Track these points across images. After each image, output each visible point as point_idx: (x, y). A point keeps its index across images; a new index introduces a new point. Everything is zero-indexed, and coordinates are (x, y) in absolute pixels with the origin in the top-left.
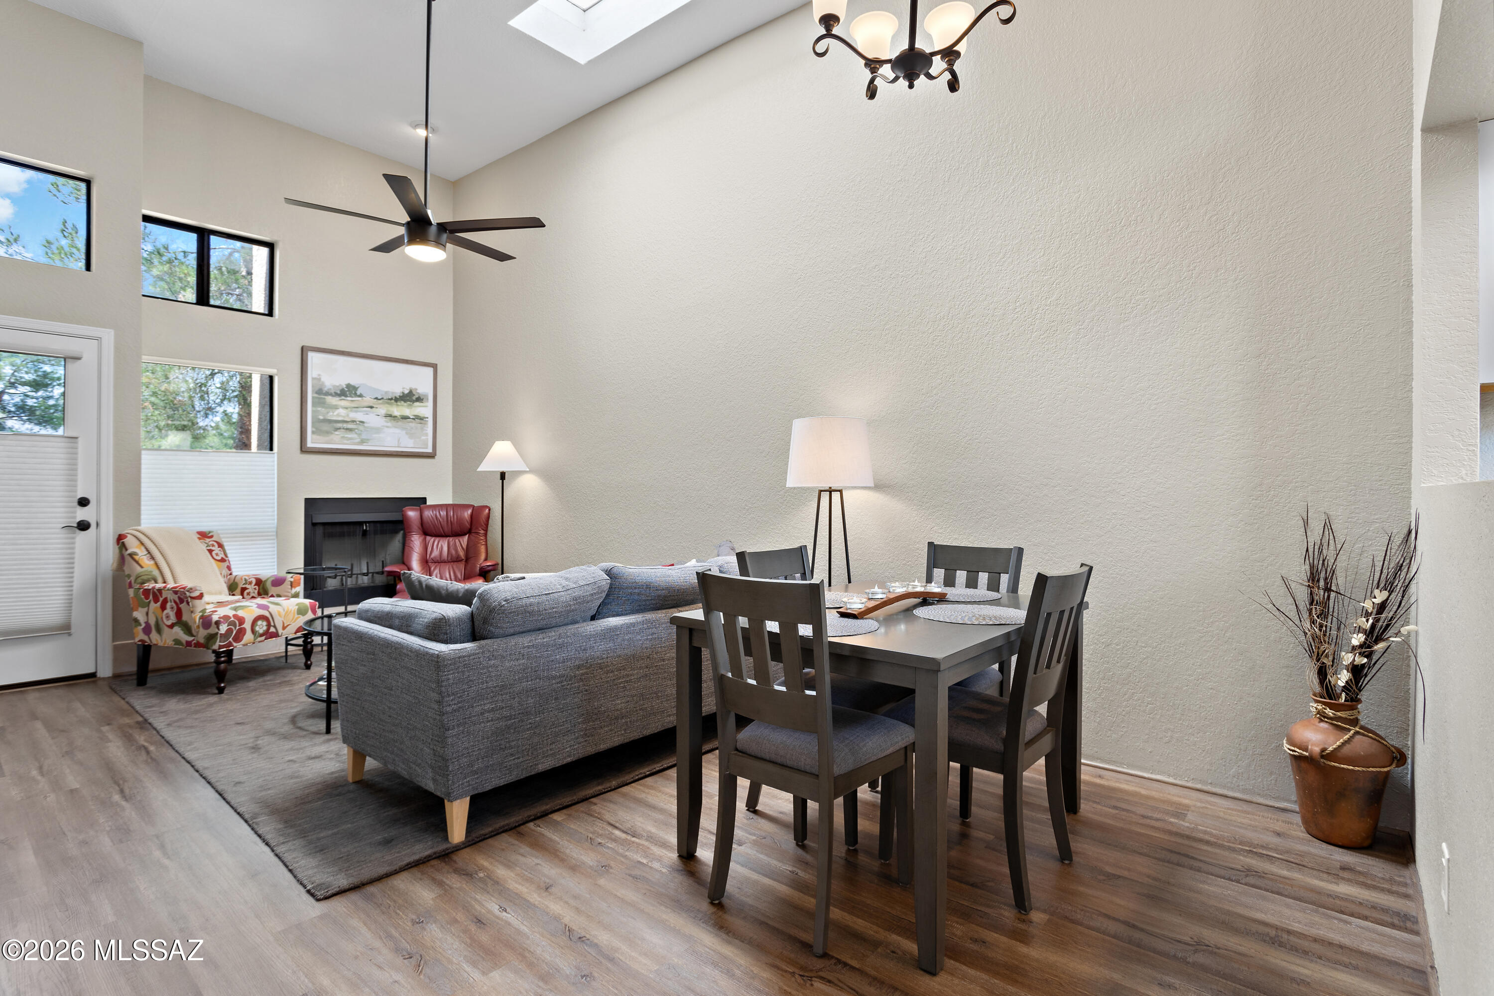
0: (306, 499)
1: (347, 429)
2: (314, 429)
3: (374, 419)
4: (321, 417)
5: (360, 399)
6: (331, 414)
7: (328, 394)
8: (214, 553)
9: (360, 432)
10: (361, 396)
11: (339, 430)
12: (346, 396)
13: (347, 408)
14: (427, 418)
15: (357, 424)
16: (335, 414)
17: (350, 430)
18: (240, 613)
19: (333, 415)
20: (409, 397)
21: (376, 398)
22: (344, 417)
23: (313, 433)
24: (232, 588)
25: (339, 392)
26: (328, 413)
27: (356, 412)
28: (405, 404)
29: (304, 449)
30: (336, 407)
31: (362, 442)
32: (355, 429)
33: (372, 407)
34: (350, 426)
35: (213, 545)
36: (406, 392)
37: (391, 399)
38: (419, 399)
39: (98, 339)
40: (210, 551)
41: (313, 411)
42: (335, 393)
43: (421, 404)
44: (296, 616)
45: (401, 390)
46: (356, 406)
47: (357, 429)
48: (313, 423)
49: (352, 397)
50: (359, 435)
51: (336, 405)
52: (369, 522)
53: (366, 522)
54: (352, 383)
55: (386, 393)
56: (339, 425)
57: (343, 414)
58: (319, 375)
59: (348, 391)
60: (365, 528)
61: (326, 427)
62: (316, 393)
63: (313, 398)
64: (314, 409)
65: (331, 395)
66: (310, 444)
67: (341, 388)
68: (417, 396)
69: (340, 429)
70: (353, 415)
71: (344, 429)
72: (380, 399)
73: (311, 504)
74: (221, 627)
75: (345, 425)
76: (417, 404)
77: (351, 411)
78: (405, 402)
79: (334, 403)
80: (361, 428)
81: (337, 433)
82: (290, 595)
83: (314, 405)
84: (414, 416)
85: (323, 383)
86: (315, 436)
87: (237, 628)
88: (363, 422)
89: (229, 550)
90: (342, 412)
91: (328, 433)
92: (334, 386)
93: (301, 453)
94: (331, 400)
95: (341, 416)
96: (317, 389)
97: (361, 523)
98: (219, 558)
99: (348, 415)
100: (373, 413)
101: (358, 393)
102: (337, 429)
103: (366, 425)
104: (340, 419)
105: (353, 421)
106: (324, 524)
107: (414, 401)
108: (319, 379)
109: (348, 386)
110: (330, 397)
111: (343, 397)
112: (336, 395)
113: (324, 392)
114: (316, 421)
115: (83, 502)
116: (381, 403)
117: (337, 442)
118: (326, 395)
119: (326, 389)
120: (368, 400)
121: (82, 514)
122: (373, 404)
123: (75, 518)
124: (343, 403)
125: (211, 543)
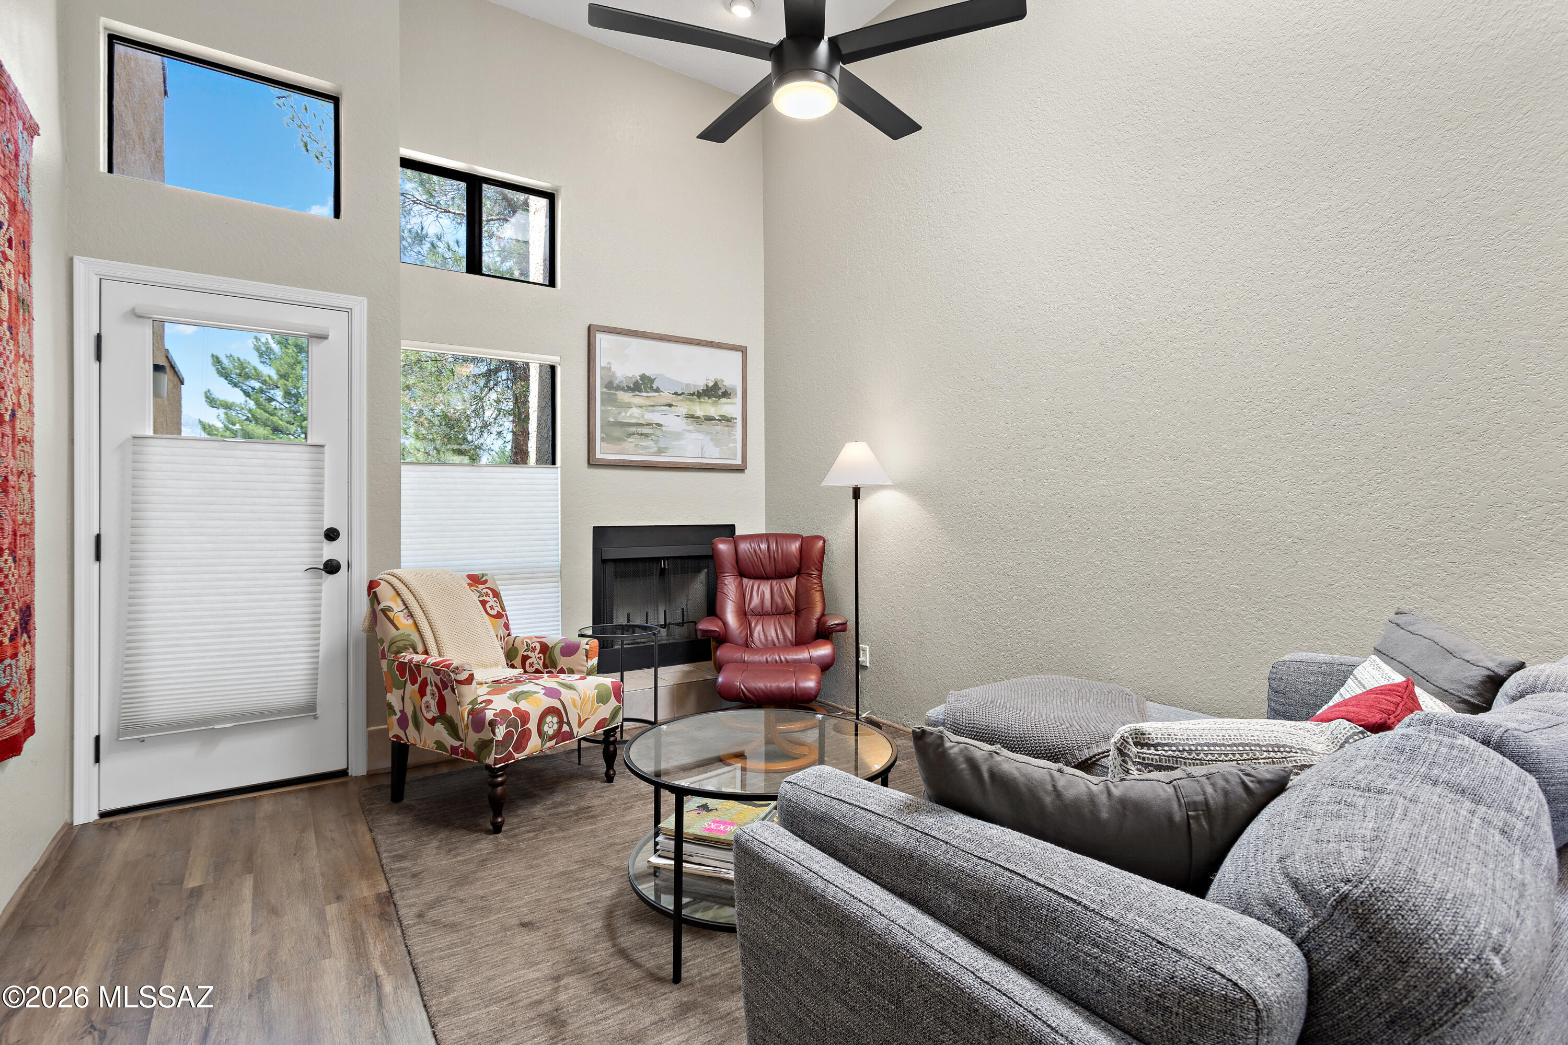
0: (594, 528)
1: (642, 435)
2: (603, 435)
3: (672, 421)
4: (612, 420)
5: (657, 394)
6: (624, 414)
7: (619, 388)
8: (488, 606)
9: (657, 438)
10: (657, 390)
11: (632, 437)
12: (641, 391)
13: (641, 407)
14: (736, 419)
15: (653, 428)
16: (628, 414)
18: (523, 705)
20: (714, 392)
21: (676, 394)
22: (638, 418)
23: (602, 440)
24: (511, 655)
25: (632, 386)
26: (619, 413)
27: (653, 411)
28: (710, 401)
29: (592, 463)
30: (629, 406)
31: (660, 451)
33: (670, 405)
34: (645, 430)
35: (487, 595)
36: (711, 384)
37: (693, 394)
38: (726, 394)
39: (349, 311)
40: (484, 603)
41: (602, 411)
42: (628, 386)
43: (728, 401)
44: (596, 705)
45: (705, 382)
46: (652, 404)
47: (653, 434)
48: (602, 427)
49: (648, 392)
50: (656, 442)
51: (629, 403)
52: (668, 558)
53: (664, 558)
54: (648, 374)
55: (687, 385)
56: (633, 429)
57: (637, 415)
58: (609, 363)
59: (643, 384)
60: (663, 566)
61: (617, 432)
62: (606, 387)
63: (602, 393)
64: (604, 408)
65: (625, 391)
66: (599, 456)
67: (634, 380)
68: (723, 390)
71: (638, 434)
72: (680, 395)
73: (599, 532)
74: (497, 730)
75: (640, 430)
76: (723, 400)
77: (646, 410)
78: (709, 398)
79: (626, 401)
80: (658, 433)
81: (630, 440)
82: (585, 669)
83: (602, 403)
84: (720, 416)
85: (614, 373)
86: (605, 445)
87: (520, 730)
88: (660, 425)
89: (506, 595)
90: (635, 411)
91: (619, 440)
92: (626, 378)
93: (588, 468)
95: (635, 417)
96: (606, 382)
97: (657, 560)
98: (494, 613)
99: (643, 416)
100: (672, 412)
101: (655, 386)
102: (630, 435)
103: (663, 429)
104: (634, 421)
105: (649, 424)
106: (615, 561)
107: (719, 397)
108: (609, 369)
109: (643, 377)
110: (622, 392)
111: (637, 393)
112: (629, 389)
113: (615, 385)
114: (606, 425)
115: (332, 535)
116: (682, 400)
117: (631, 451)
118: (617, 390)
119: (617, 382)
120: (666, 396)
121: (330, 551)
122: (672, 400)
123: (321, 556)
124: (638, 400)
125: (485, 591)
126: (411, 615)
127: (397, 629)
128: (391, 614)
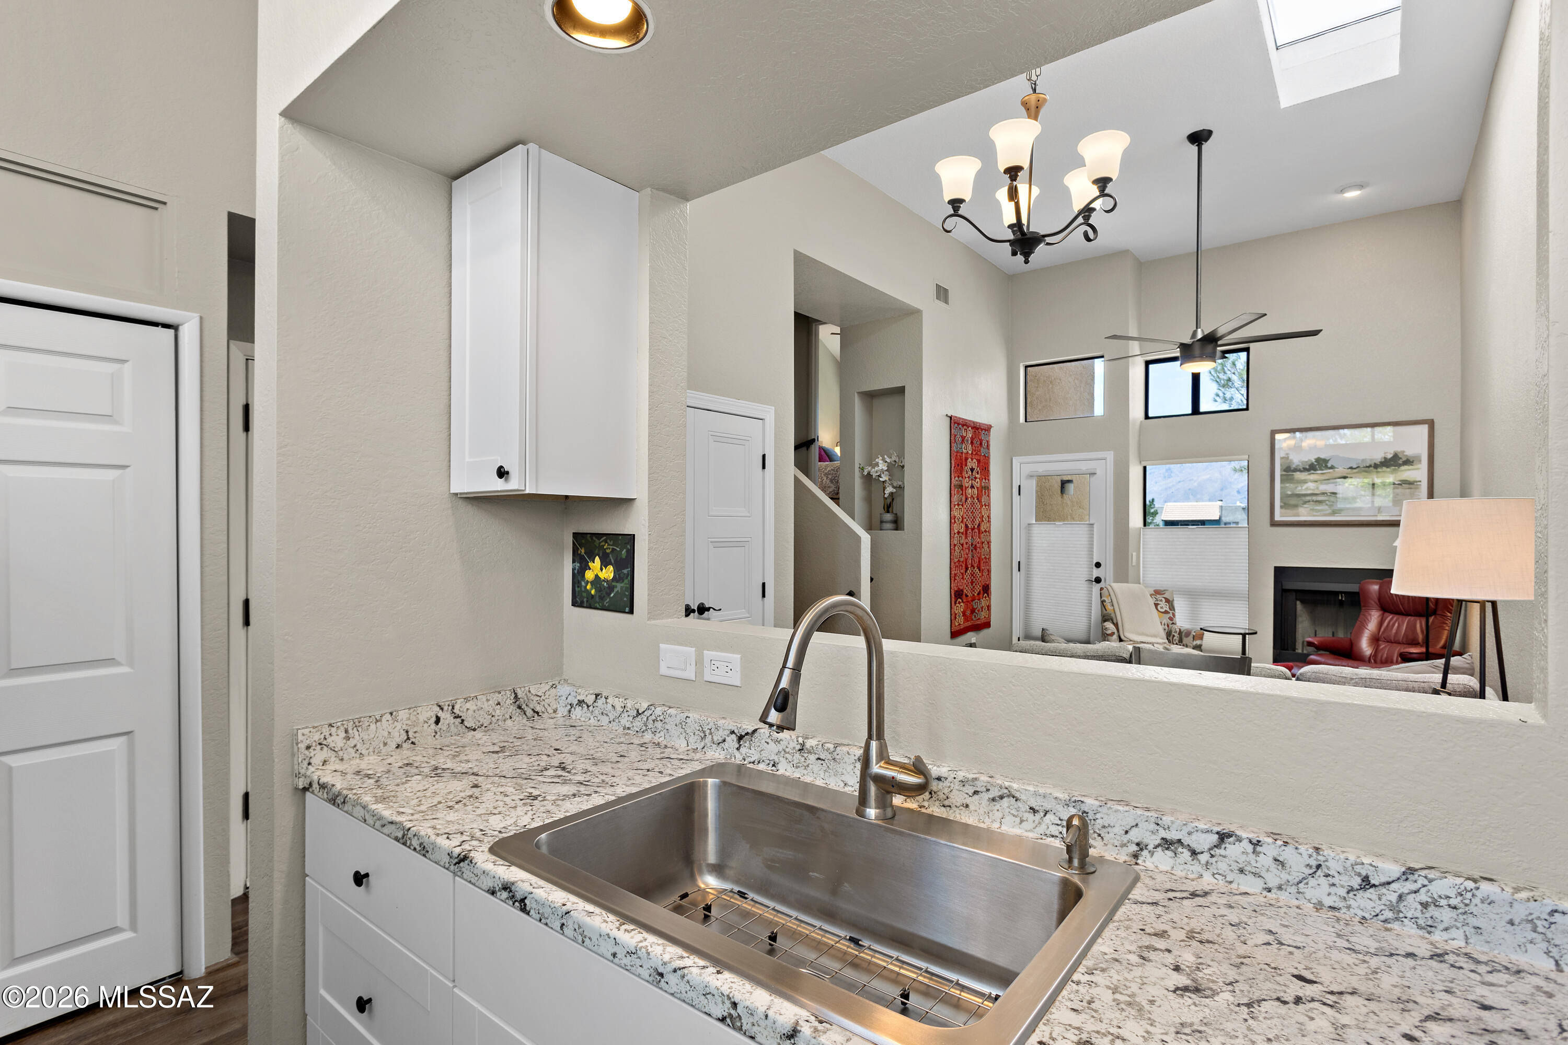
0: (1275, 567)
1: (1317, 501)
2: (1282, 504)
4: (1289, 493)
5: (1331, 470)
6: (1300, 488)
7: (1296, 470)
8: (1159, 607)
10: (1332, 467)
12: (1316, 470)
13: (1316, 481)
14: (1420, 481)
15: (1327, 495)
16: (1304, 488)
17: (1320, 502)
19: (1302, 489)
20: (1394, 462)
21: (1351, 468)
22: (1313, 490)
23: (1281, 507)
25: (1307, 467)
26: (1296, 488)
28: (1388, 470)
29: (1274, 524)
30: (1305, 482)
31: (1334, 513)
32: (1326, 501)
33: (1345, 478)
34: (1320, 498)
35: (1161, 601)
36: (1389, 456)
37: (1370, 466)
38: (1408, 462)
39: (1105, 459)
40: (1156, 605)
41: (1281, 488)
42: (1303, 468)
43: (1411, 467)
45: (1383, 455)
46: (1326, 478)
48: (1281, 499)
49: (1323, 470)
50: (1330, 506)
52: (1345, 593)
53: (1342, 593)
54: (1323, 456)
55: (1363, 460)
56: (1308, 498)
57: (1312, 488)
58: (1287, 454)
59: (1319, 465)
60: (1340, 598)
61: (1293, 501)
62: (1285, 471)
63: (1281, 475)
64: (1283, 485)
65: (1300, 471)
66: (1278, 517)
67: (1310, 463)
68: (1404, 459)
69: (1309, 501)
70: (1323, 488)
71: (1313, 501)
72: (1355, 468)
73: (1280, 572)
75: (1314, 498)
76: (1406, 467)
77: (1321, 484)
78: (1388, 467)
79: (1303, 479)
81: (1305, 506)
83: (1282, 481)
84: (1401, 481)
85: (1291, 461)
86: (1284, 511)
88: (1335, 493)
90: (1311, 485)
91: (1296, 506)
92: (1302, 462)
93: (1270, 526)
94: (1298, 475)
95: (1310, 489)
96: (1285, 467)
97: (1336, 593)
98: (1163, 610)
99: (1318, 488)
101: (1329, 465)
102: (1305, 502)
104: (1309, 492)
105: (1323, 494)
106: (1297, 591)
107: (1400, 466)
108: (1288, 458)
109: (1318, 460)
110: (1298, 473)
111: (1312, 472)
112: (1305, 470)
113: (1292, 469)
114: (1284, 497)
115: (1098, 565)
116: (1357, 473)
117: (1304, 514)
118: (1295, 472)
119: (1294, 466)
120: (1341, 470)
121: (1096, 573)
122: (1347, 474)
123: (1092, 575)
124: (1312, 477)
125: (1160, 599)
126: (1113, 605)
127: (1106, 610)
128: (1105, 604)
